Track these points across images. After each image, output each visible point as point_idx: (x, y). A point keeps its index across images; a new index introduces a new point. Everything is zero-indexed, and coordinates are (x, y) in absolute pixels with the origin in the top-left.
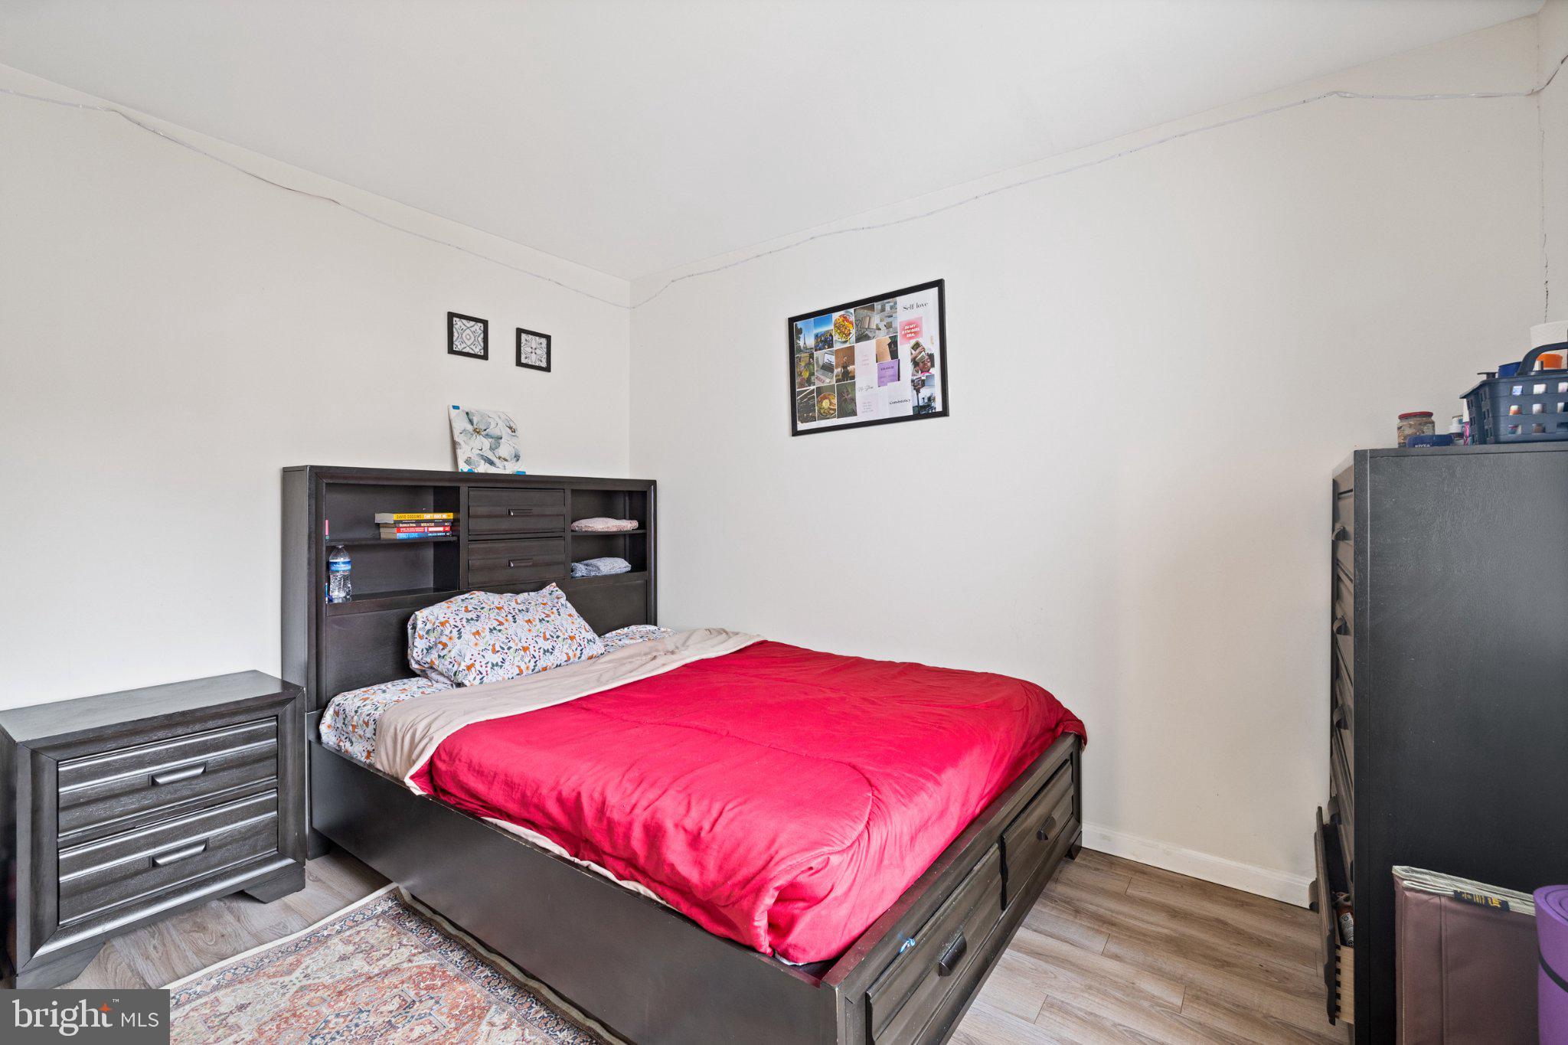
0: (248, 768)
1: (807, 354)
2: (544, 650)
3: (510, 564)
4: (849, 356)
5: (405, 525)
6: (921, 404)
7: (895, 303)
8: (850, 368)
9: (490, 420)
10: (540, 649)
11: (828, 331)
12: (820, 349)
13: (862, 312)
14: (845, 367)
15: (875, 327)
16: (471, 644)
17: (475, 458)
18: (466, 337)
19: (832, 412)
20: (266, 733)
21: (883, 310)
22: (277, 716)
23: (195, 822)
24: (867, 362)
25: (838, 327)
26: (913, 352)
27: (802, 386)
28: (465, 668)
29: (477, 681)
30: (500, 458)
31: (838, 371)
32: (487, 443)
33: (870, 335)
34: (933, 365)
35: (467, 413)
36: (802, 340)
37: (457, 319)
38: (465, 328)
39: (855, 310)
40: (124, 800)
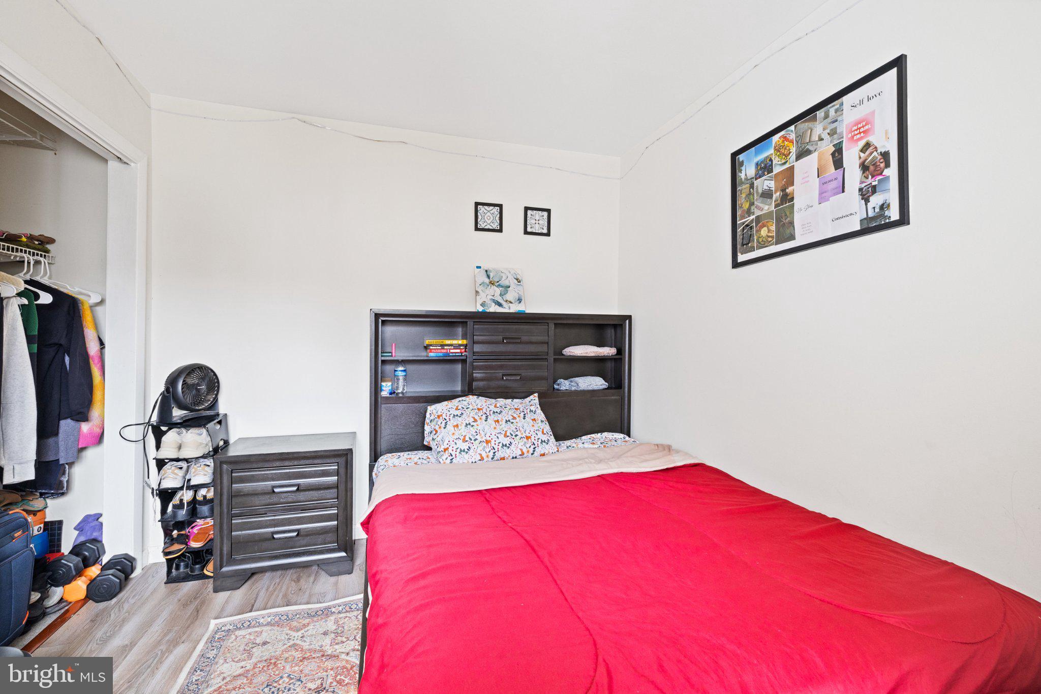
0: (322, 492)
1: (748, 185)
2: (503, 444)
3: (503, 378)
4: (789, 176)
5: (434, 348)
6: (871, 214)
7: (842, 104)
8: (789, 190)
9: (502, 274)
10: (499, 443)
11: (767, 157)
12: (760, 177)
13: (802, 125)
14: (783, 190)
15: (817, 139)
16: (450, 433)
17: (488, 302)
18: (487, 218)
19: (770, 239)
20: (331, 473)
21: (827, 116)
22: (338, 463)
23: (294, 518)
24: (806, 180)
25: (777, 150)
26: (862, 155)
27: (743, 217)
28: (443, 450)
29: (448, 461)
30: (506, 301)
31: (777, 195)
32: (498, 291)
33: (811, 148)
34: (888, 165)
35: (486, 271)
36: (743, 172)
37: (481, 207)
38: (486, 211)
39: (795, 127)
40: (261, 498)
